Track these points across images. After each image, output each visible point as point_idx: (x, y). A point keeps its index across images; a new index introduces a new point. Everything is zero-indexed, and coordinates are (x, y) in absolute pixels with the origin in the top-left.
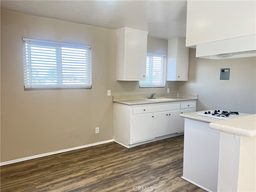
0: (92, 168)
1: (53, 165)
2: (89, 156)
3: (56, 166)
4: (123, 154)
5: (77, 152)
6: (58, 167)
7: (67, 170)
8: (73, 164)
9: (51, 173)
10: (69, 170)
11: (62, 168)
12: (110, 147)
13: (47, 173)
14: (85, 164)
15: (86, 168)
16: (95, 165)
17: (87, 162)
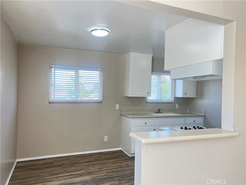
0: (92, 169)
1: (64, 164)
2: (94, 160)
3: (66, 165)
4: (123, 161)
5: (87, 155)
6: (67, 165)
7: (72, 168)
8: (79, 165)
9: (60, 169)
10: (74, 168)
11: (70, 166)
12: (115, 155)
13: (57, 169)
14: (88, 165)
15: (87, 169)
16: (95, 167)
17: (90, 164)
